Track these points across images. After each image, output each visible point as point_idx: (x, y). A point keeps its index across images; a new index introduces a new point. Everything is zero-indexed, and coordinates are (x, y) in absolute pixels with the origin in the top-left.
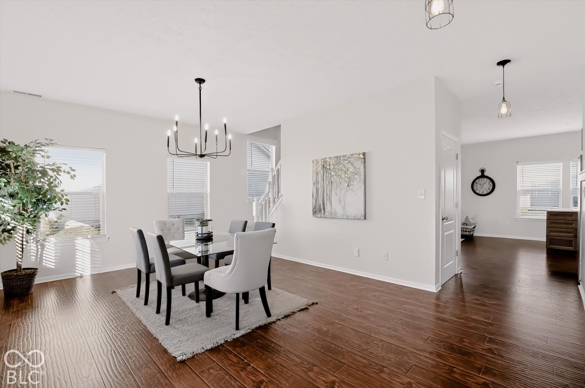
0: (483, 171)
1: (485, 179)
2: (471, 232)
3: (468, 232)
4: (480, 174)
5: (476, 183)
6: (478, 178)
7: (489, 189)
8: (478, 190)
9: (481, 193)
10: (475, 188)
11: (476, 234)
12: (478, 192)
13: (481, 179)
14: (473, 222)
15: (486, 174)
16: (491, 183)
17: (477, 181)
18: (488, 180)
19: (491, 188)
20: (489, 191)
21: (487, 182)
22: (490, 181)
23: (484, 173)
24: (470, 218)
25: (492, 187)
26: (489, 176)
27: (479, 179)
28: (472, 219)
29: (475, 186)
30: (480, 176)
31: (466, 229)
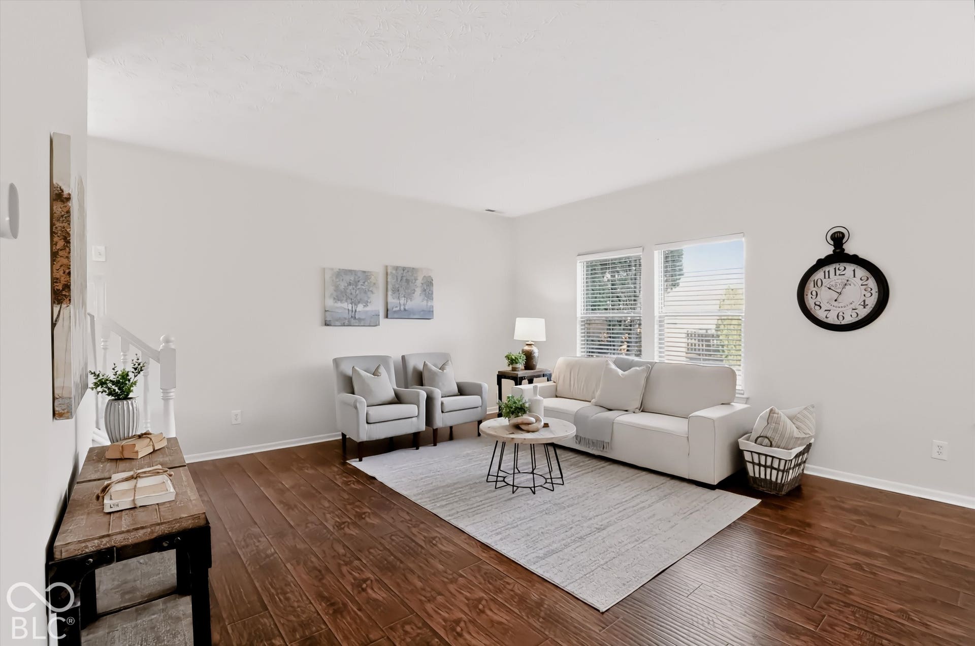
0: (838, 239)
1: (850, 267)
2: (788, 471)
3: (778, 470)
4: (829, 250)
5: (816, 284)
6: (821, 264)
7: (865, 306)
8: (824, 308)
9: (832, 319)
10: (810, 302)
11: (813, 470)
12: (821, 314)
13: (834, 266)
14: (797, 434)
15: (850, 248)
16: (872, 283)
17: (819, 275)
18: (861, 272)
19: (872, 301)
20: (863, 313)
21: (857, 279)
22: (867, 274)
23: (845, 246)
24: (784, 418)
25: (875, 296)
26: (862, 255)
27: (827, 269)
28: (791, 418)
29: (810, 296)
30: (828, 257)
31: (769, 459)
